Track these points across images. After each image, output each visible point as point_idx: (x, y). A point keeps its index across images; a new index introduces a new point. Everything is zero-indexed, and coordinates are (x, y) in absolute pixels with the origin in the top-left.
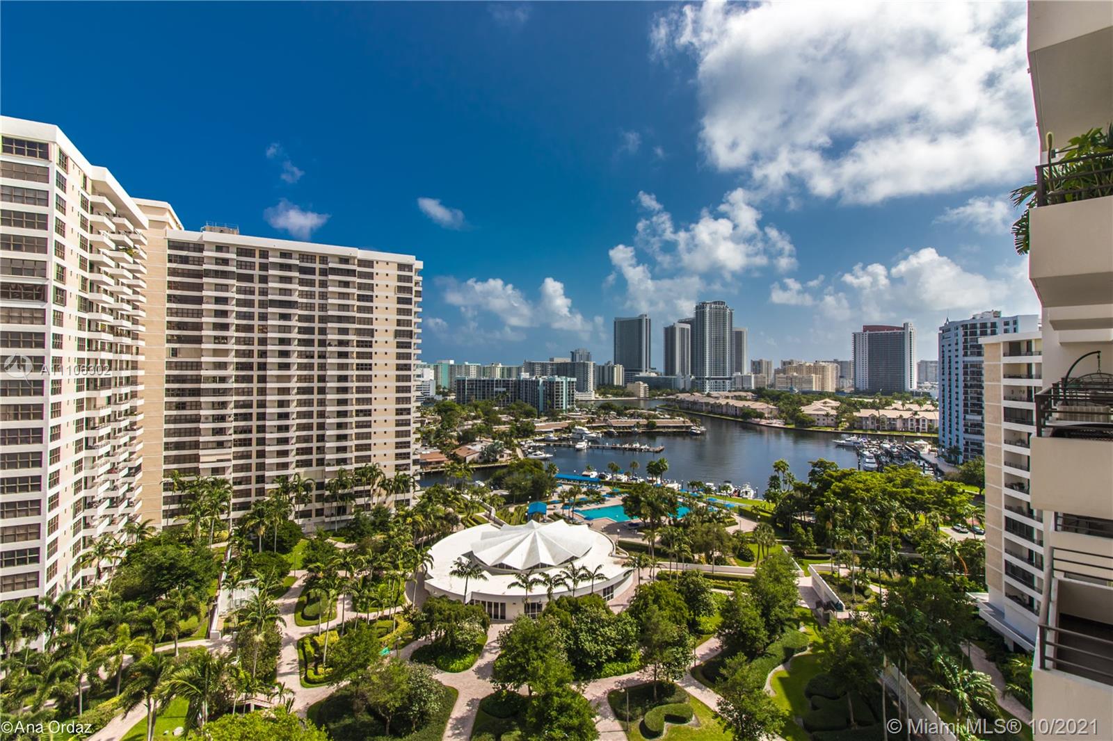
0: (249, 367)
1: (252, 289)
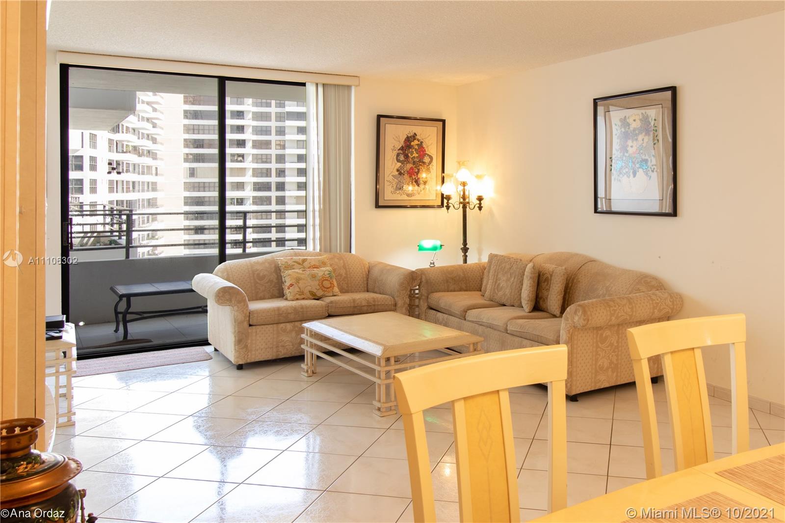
0: (267, 187)
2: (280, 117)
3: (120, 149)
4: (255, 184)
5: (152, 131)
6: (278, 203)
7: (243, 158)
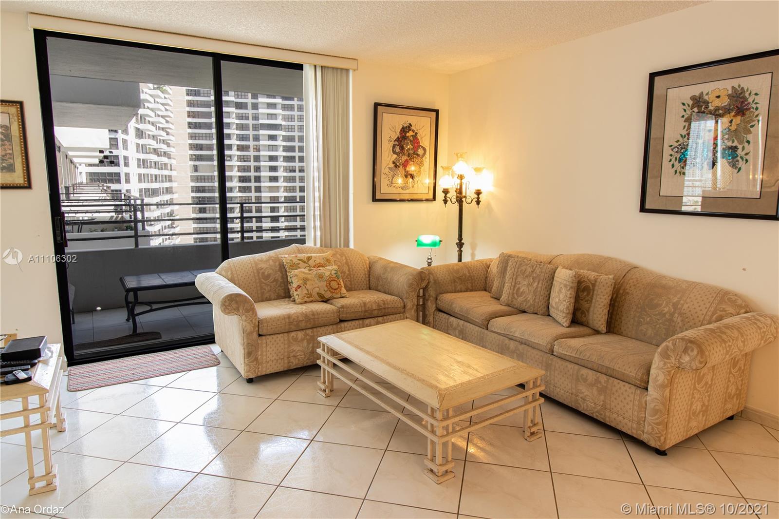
2: (256, 128)
3: (144, 151)
4: (240, 177)
5: (166, 137)
7: (231, 158)
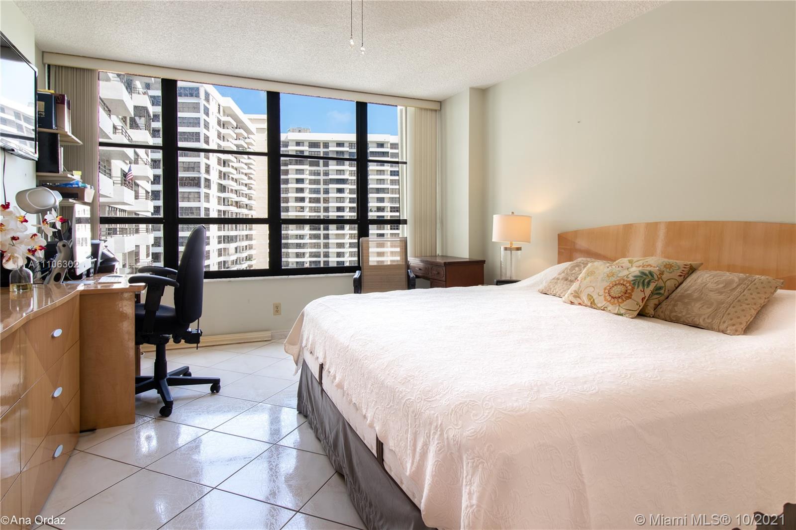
1: (319, 172)
2: (326, 182)
3: (226, 203)
6: (324, 238)
7: (304, 209)
